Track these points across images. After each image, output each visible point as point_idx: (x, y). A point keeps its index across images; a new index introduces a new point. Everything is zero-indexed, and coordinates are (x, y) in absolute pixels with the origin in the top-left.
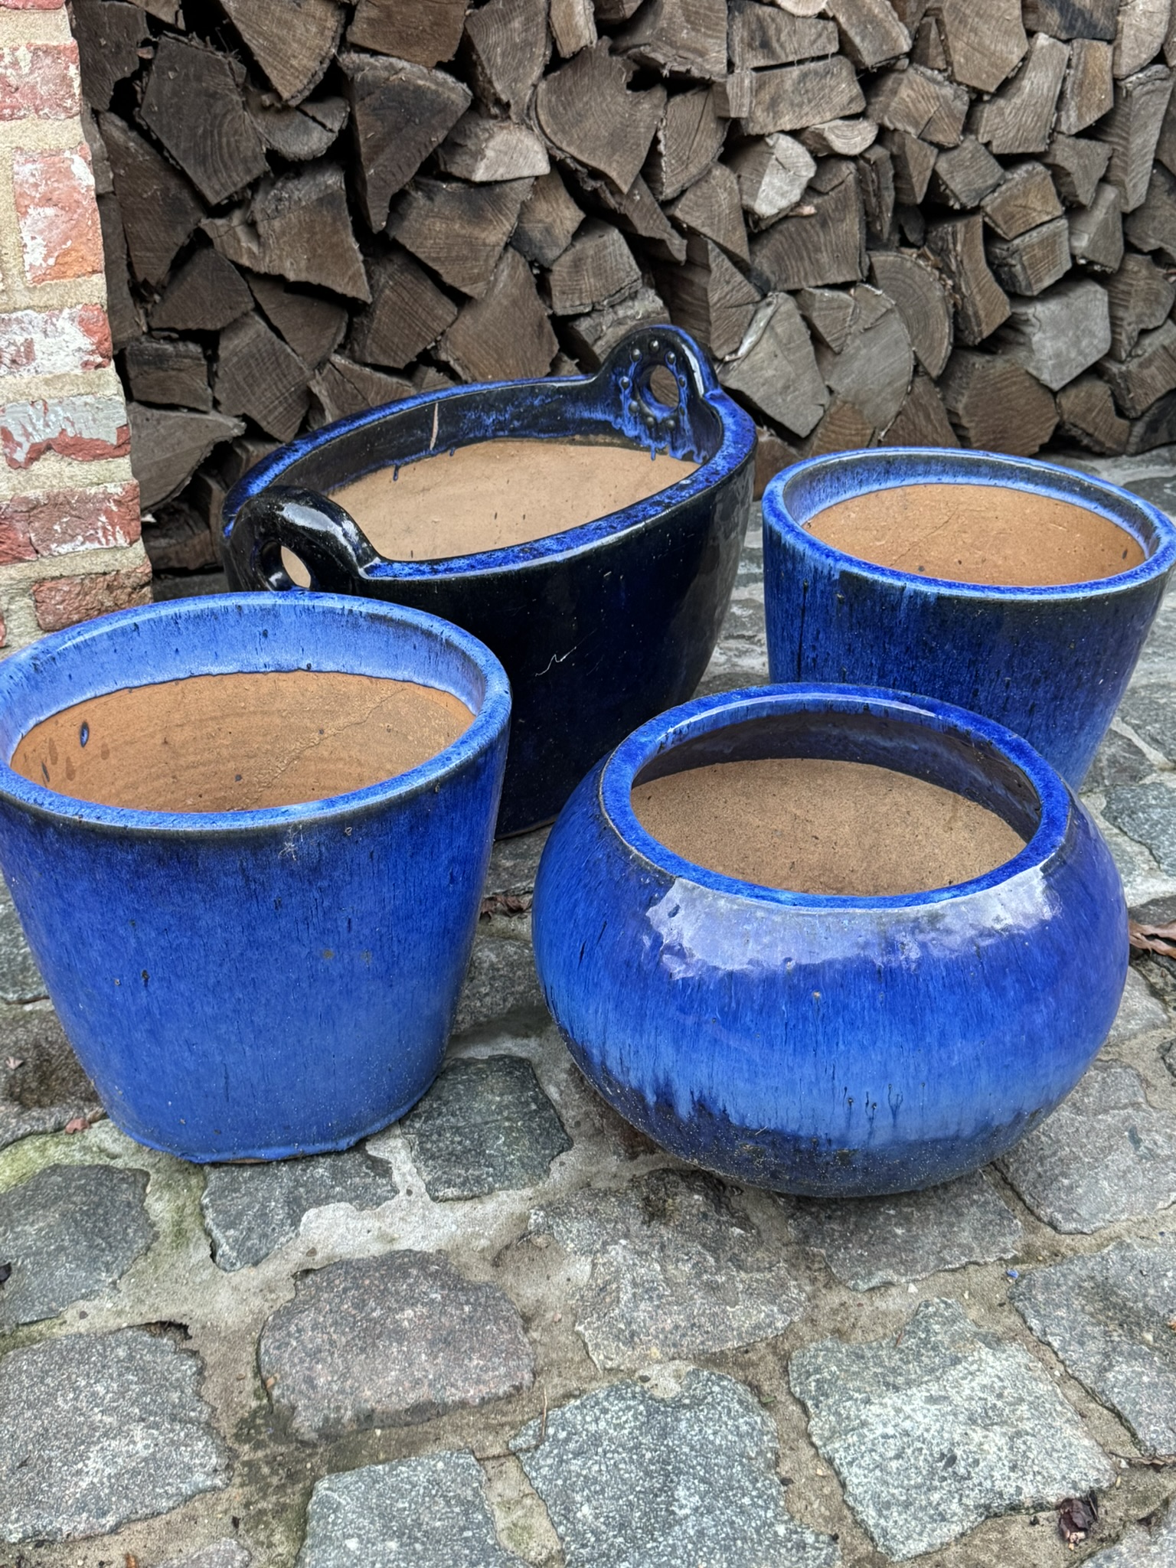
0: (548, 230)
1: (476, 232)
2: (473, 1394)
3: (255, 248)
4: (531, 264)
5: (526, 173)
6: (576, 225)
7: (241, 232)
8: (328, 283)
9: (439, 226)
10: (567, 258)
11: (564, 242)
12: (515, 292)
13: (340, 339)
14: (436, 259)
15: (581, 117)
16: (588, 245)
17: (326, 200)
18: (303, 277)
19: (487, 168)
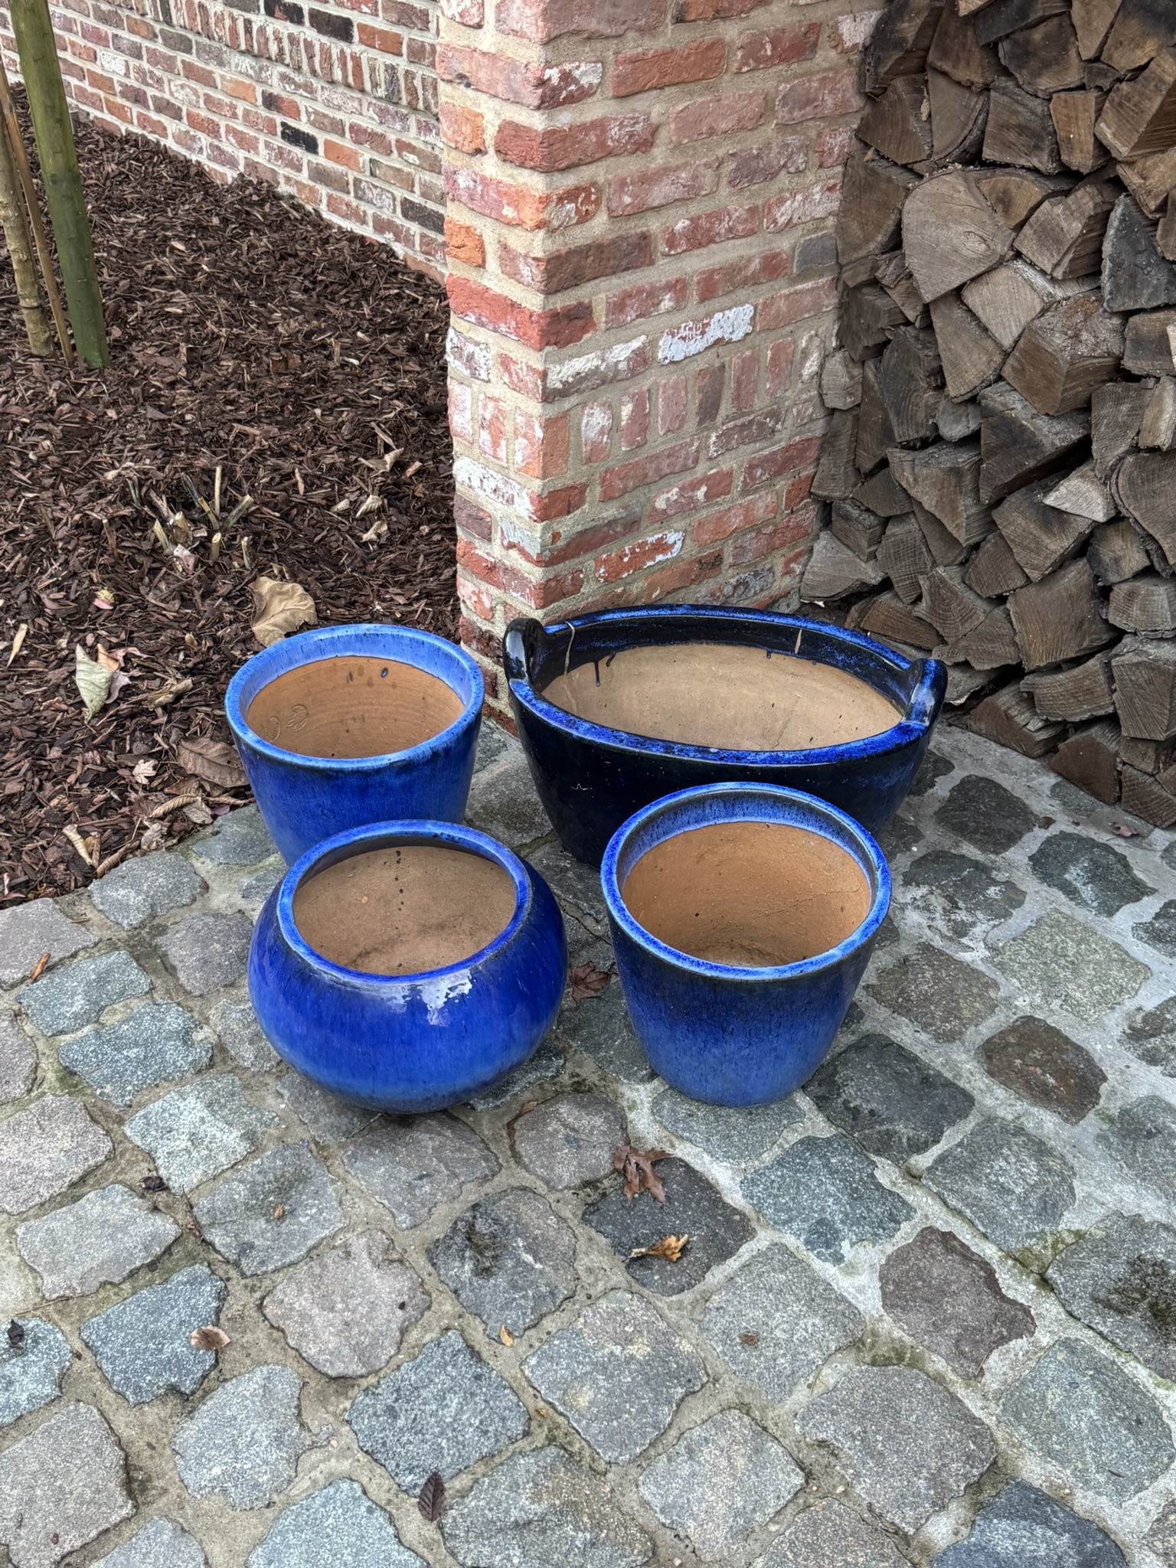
0: (1117, 561)
1: (1044, 537)
2: (183, 979)
3: (911, 480)
4: (1097, 578)
5: (1085, 514)
6: (1140, 567)
7: (907, 466)
8: (944, 521)
9: (1020, 520)
10: (1126, 587)
11: (1128, 575)
12: (1074, 590)
13: (960, 558)
14: (1013, 541)
15: (1154, 494)
16: (1143, 586)
17: (956, 472)
18: (932, 510)
19: (1057, 498)
